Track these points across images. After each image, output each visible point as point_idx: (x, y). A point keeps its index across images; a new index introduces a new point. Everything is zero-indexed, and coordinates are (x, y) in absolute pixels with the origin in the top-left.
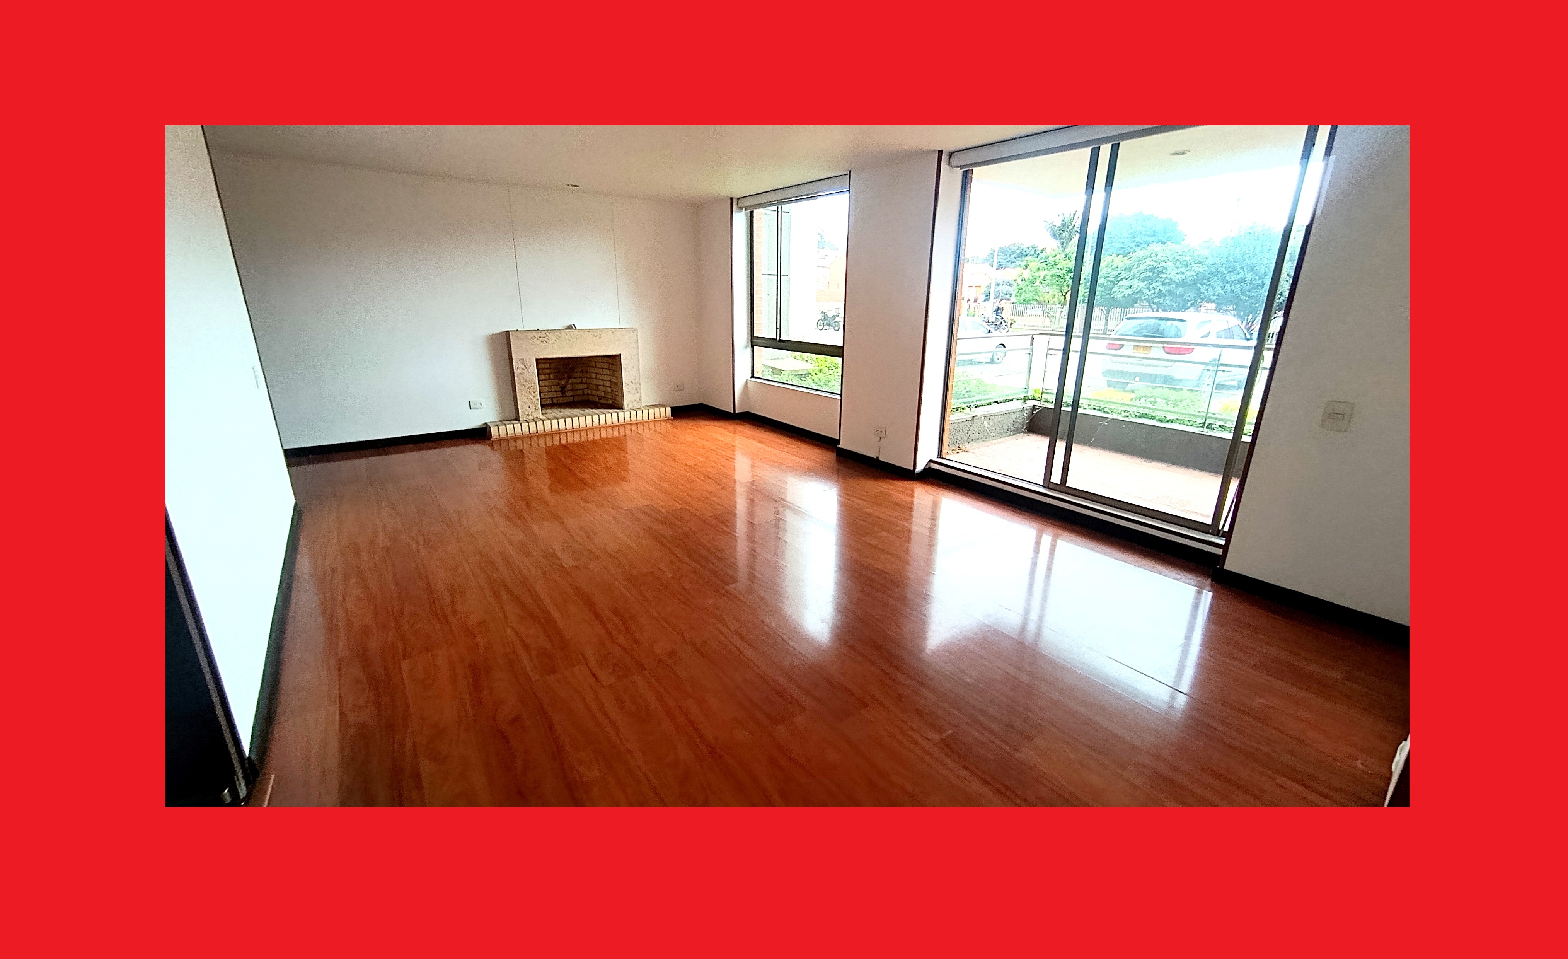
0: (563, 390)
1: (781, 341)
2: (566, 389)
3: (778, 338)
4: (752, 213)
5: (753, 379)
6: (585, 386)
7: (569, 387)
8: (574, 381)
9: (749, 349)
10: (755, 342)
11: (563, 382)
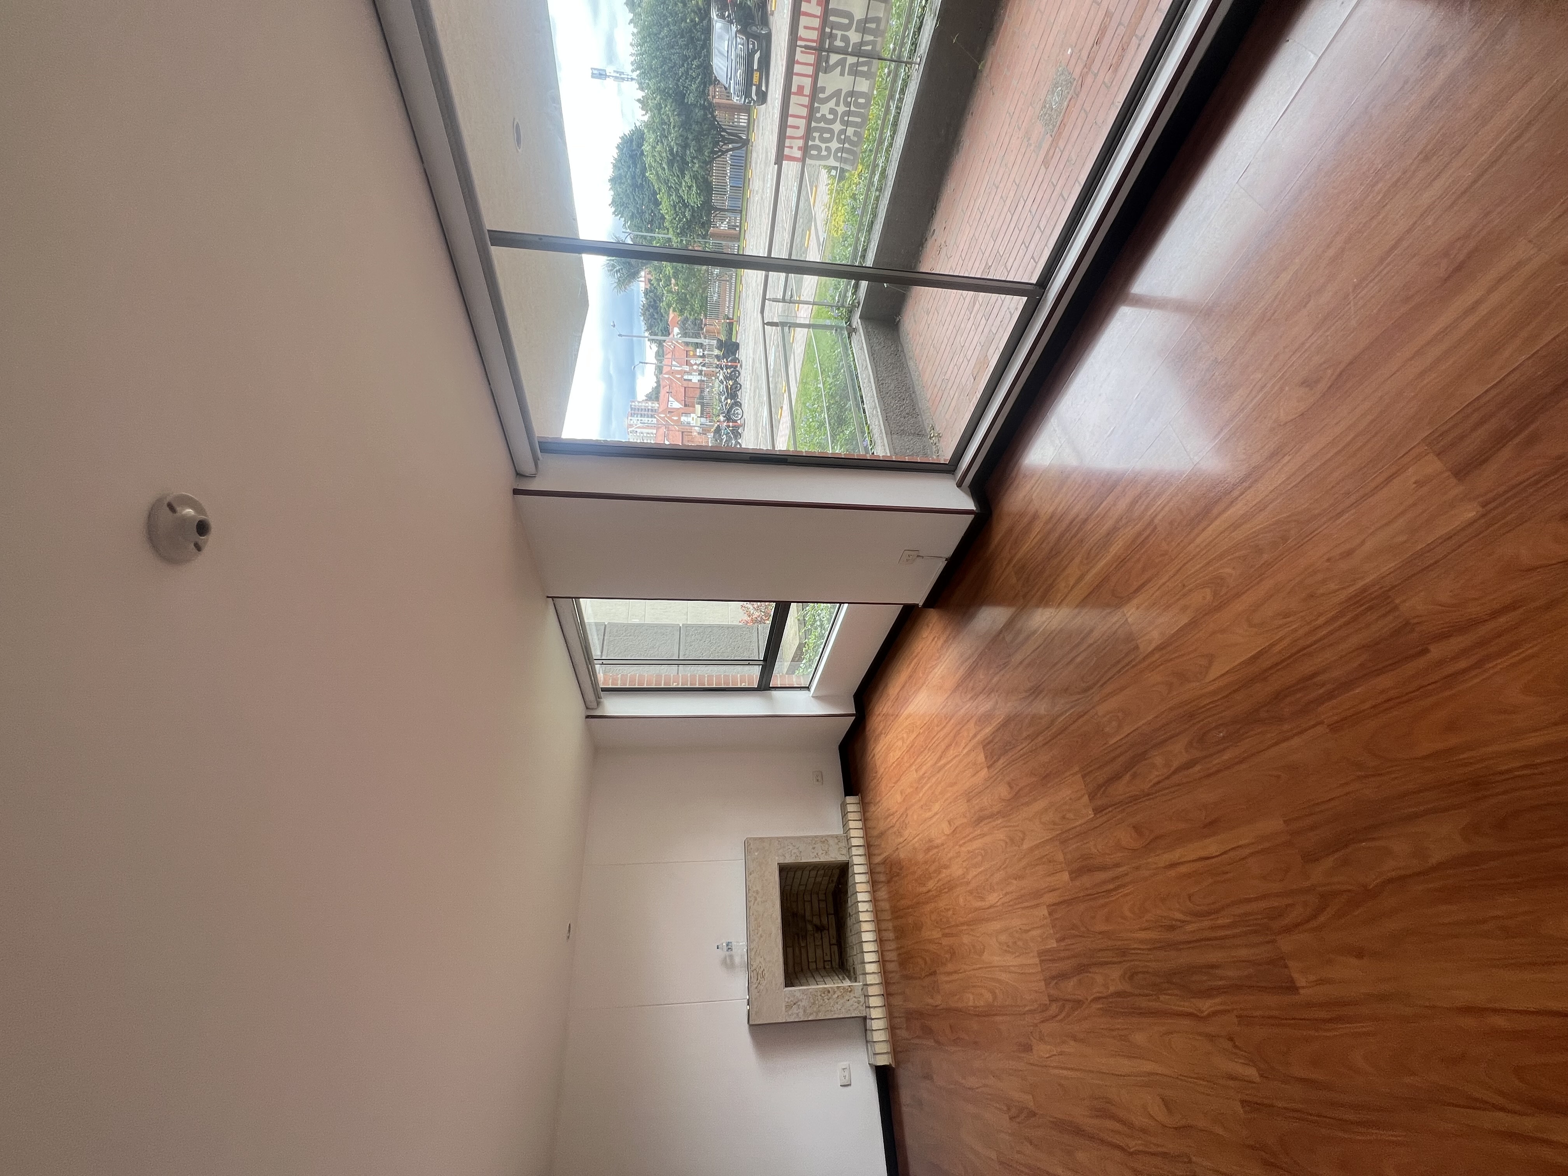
0: (820, 929)
1: (765, 660)
2: (818, 923)
3: (761, 663)
4: (604, 690)
5: (813, 689)
6: (814, 897)
7: (816, 920)
8: (808, 914)
9: (775, 694)
10: (764, 686)
11: (810, 927)
